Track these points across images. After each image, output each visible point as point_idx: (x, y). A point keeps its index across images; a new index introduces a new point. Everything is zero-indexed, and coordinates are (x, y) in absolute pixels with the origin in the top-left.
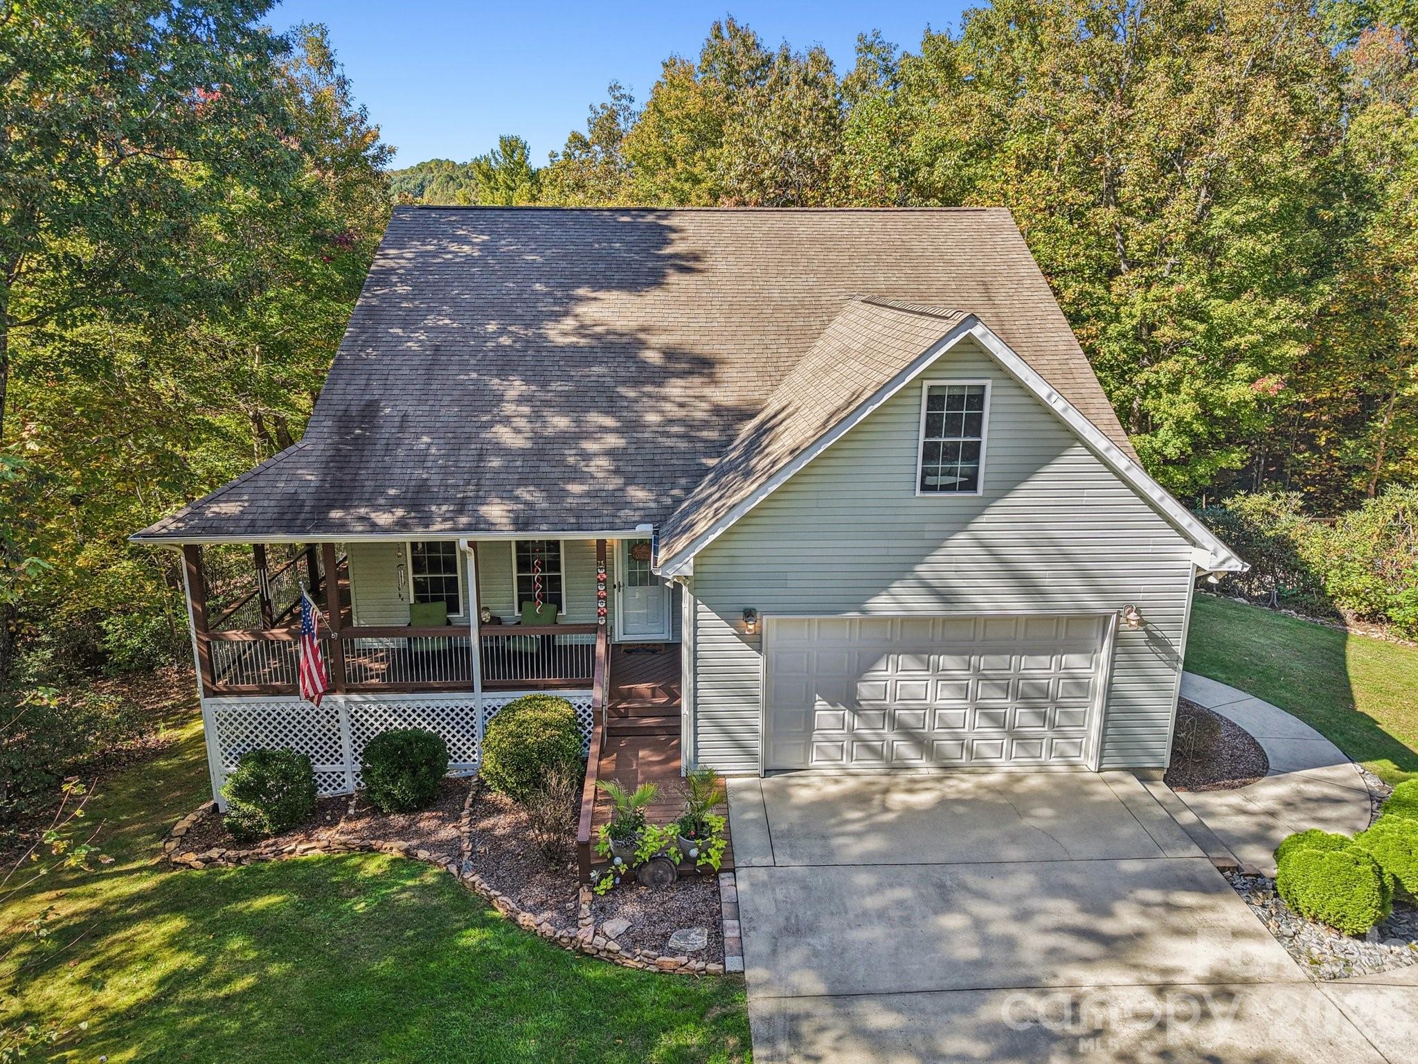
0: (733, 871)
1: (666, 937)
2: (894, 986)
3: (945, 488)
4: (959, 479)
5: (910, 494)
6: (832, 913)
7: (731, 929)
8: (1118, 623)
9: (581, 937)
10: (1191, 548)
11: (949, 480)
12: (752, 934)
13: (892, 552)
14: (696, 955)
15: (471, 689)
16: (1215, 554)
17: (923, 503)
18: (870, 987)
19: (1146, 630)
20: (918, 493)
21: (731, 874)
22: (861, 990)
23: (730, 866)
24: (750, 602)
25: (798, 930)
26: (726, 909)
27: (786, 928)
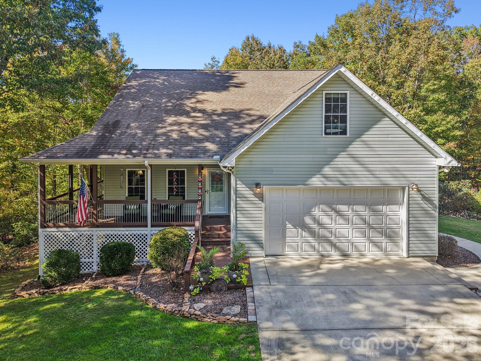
0: (252, 287)
1: (221, 310)
2: (327, 327)
3: (334, 134)
4: (339, 130)
5: (321, 136)
6: (296, 301)
7: (251, 307)
8: (409, 191)
9: (183, 309)
10: (435, 159)
11: (336, 131)
12: (260, 308)
13: (314, 160)
14: (235, 316)
15: (146, 226)
16: (446, 159)
17: (327, 139)
18: (316, 327)
19: (421, 194)
20: (324, 135)
21: (251, 288)
22: (312, 328)
23: (250, 285)
24: (258, 180)
25: (281, 307)
26: (249, 300)
27: (276, 306)
